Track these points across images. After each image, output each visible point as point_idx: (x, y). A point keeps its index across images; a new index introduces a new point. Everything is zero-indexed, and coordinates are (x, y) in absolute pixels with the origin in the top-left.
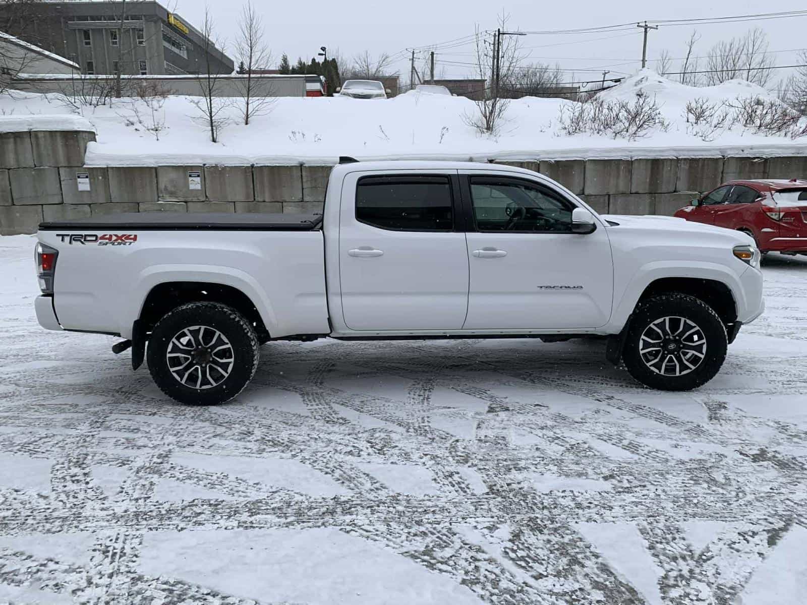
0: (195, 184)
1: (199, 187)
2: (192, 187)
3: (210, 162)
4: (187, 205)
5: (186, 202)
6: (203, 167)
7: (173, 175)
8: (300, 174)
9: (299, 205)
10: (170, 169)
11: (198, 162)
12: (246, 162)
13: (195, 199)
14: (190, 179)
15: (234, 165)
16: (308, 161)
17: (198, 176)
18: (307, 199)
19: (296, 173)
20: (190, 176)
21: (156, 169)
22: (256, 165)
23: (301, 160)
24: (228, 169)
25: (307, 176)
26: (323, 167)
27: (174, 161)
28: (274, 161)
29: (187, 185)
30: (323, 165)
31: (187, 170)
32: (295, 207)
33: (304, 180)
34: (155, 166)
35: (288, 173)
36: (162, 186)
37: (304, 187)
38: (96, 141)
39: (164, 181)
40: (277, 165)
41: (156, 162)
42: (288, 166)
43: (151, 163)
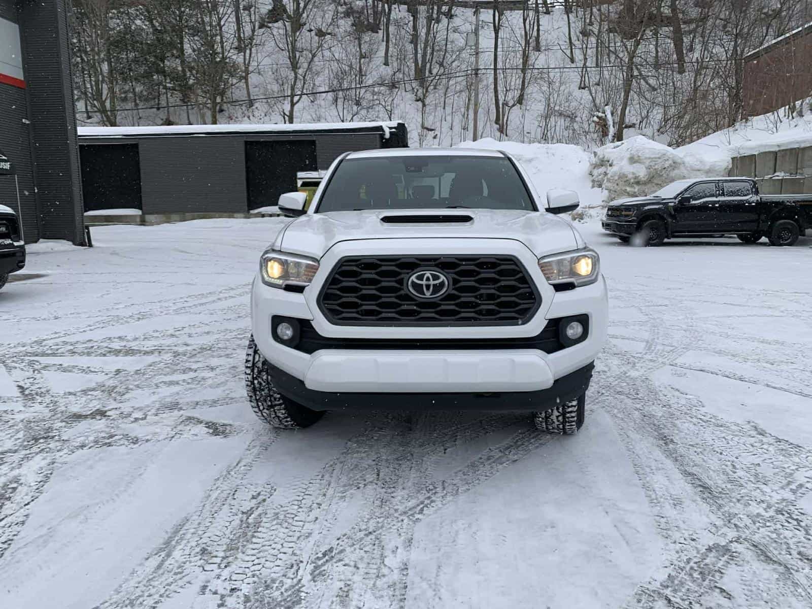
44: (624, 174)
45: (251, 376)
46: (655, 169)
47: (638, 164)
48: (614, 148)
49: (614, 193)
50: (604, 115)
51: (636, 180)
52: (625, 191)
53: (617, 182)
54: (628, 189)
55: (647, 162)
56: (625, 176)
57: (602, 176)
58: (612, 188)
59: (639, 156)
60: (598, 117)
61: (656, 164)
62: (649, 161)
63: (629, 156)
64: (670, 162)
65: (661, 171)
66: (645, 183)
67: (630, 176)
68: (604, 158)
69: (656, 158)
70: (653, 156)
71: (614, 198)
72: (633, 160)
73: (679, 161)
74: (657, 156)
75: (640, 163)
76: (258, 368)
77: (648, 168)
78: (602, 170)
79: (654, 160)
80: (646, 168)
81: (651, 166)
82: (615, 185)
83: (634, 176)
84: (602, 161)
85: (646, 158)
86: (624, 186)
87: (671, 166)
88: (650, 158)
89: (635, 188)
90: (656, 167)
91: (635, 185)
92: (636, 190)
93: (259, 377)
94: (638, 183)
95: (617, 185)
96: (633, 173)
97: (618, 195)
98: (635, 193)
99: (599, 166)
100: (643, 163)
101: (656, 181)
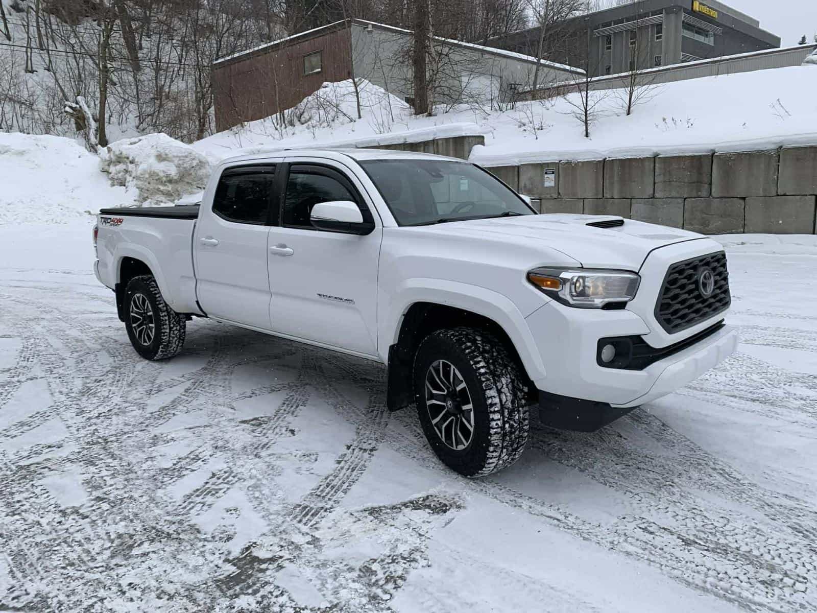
0: (550, 181)
1: (552, 184)
2: (547, 184)
3: (565, 159)
4: (541, 202)
5: (540, 199)
6: (557, 165)
7: (531, 173)
8: (652, 166)
9: (648, 202)
10: (530, 167)
11: (554, 159)
12: (599, 156)
13: (548, 196)
14: (546, 176)
15: (586, 160)
16: (665, 151)
17: (553, 173)
18: (657, 195)
19: (649, 166)
20: (546, 173)
21: (518, 167)
22: (608, 159)
23: (655, 150)
24: (580, 164)
25: (660, 168)
26: (679, 157)
27: (534, 159)
28: (625, 154)
29: (543, 181)
30: (681, 154)
31: (543, 168)
32: (645, 204)
33: (656, 174)
34: (517, 165)
35: (640, 165)
36: (522, 184)
37: (656, 181)
38: (484, 145)
39: (524, 179)
40: (629, 157)
41: (520, 162)
42: (640, 158)
43: (515, 162)
44: (154, 173)
45: (501, 421)
46: (184, 168)
47: (166, 162)
48: (131, 144)
49: (146, 192)
50: (78, 106)
51: (168, 179)
52: (158, 190)
53: (148, 180)
54: (162, 188)
55: (176, 161)
56: (156, 174)
57: (122, 173)
58: (143, 186)
59: (166, 155)
60: (71, 107)
61: (184, 163)
62: (178, 159)
63: (156, 153)
64: (197, 161)
65: (190, 170)
66: (176, 182)
67: (162, 174)
68: (121, 153)
69: (183, 157)
70: (180, 155)
71: (147, 197)
72: (161, 158)
73: (204, 160)
74: (184, 155)
75: (168, 161)
76: (508, 409)
77: (178, 166)
78: (121, 167)
79: (182, 158)
80: (176, 167)
81: (180, 164)
82: (146, 183)
83: (165, 174)
84: (119, 158)
85: (174, 157)
86: (157, 184)
87: (197, 165)
88: (177, 157)
89: (168, 187)
90: (185, 165)
91: (168, 184)
92: (170, 189)
93: (510, 419)
94: (170, 181)
95: (149, 183)
96: (164, 172)
97: (151, 194)
98: (169, 191)
99: (114, 162)
100: (172, 161)
101: (186, 180)
